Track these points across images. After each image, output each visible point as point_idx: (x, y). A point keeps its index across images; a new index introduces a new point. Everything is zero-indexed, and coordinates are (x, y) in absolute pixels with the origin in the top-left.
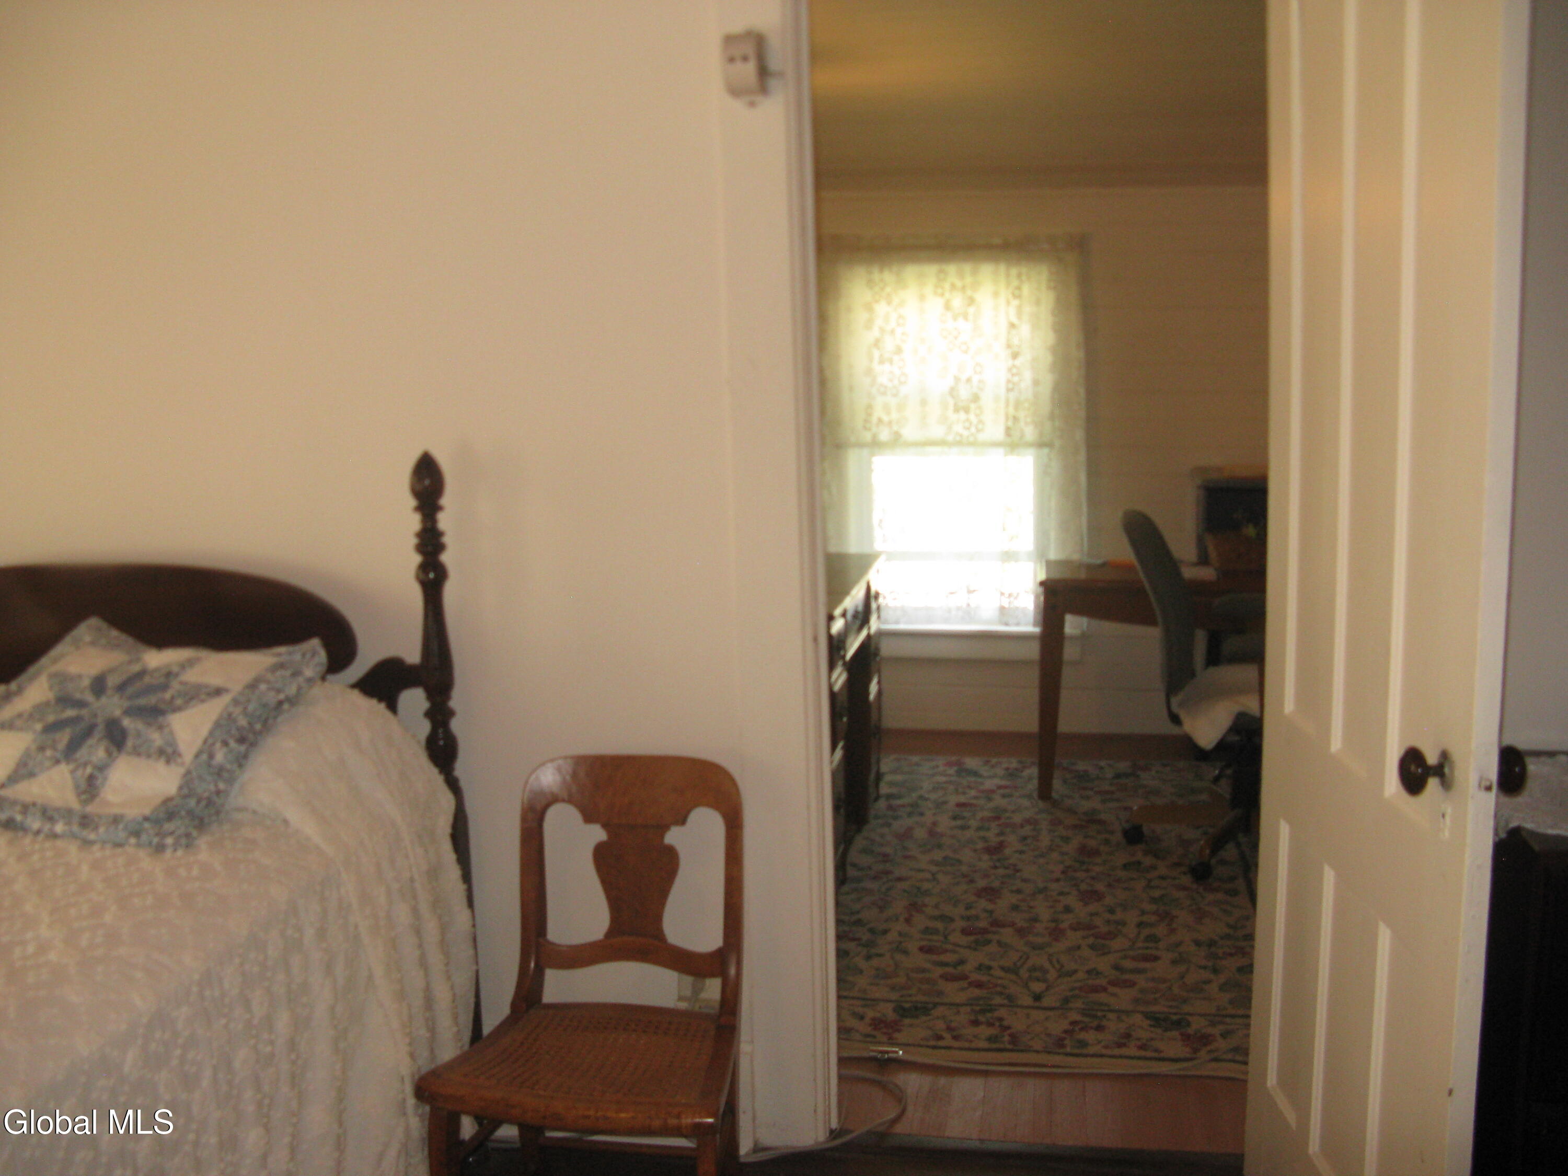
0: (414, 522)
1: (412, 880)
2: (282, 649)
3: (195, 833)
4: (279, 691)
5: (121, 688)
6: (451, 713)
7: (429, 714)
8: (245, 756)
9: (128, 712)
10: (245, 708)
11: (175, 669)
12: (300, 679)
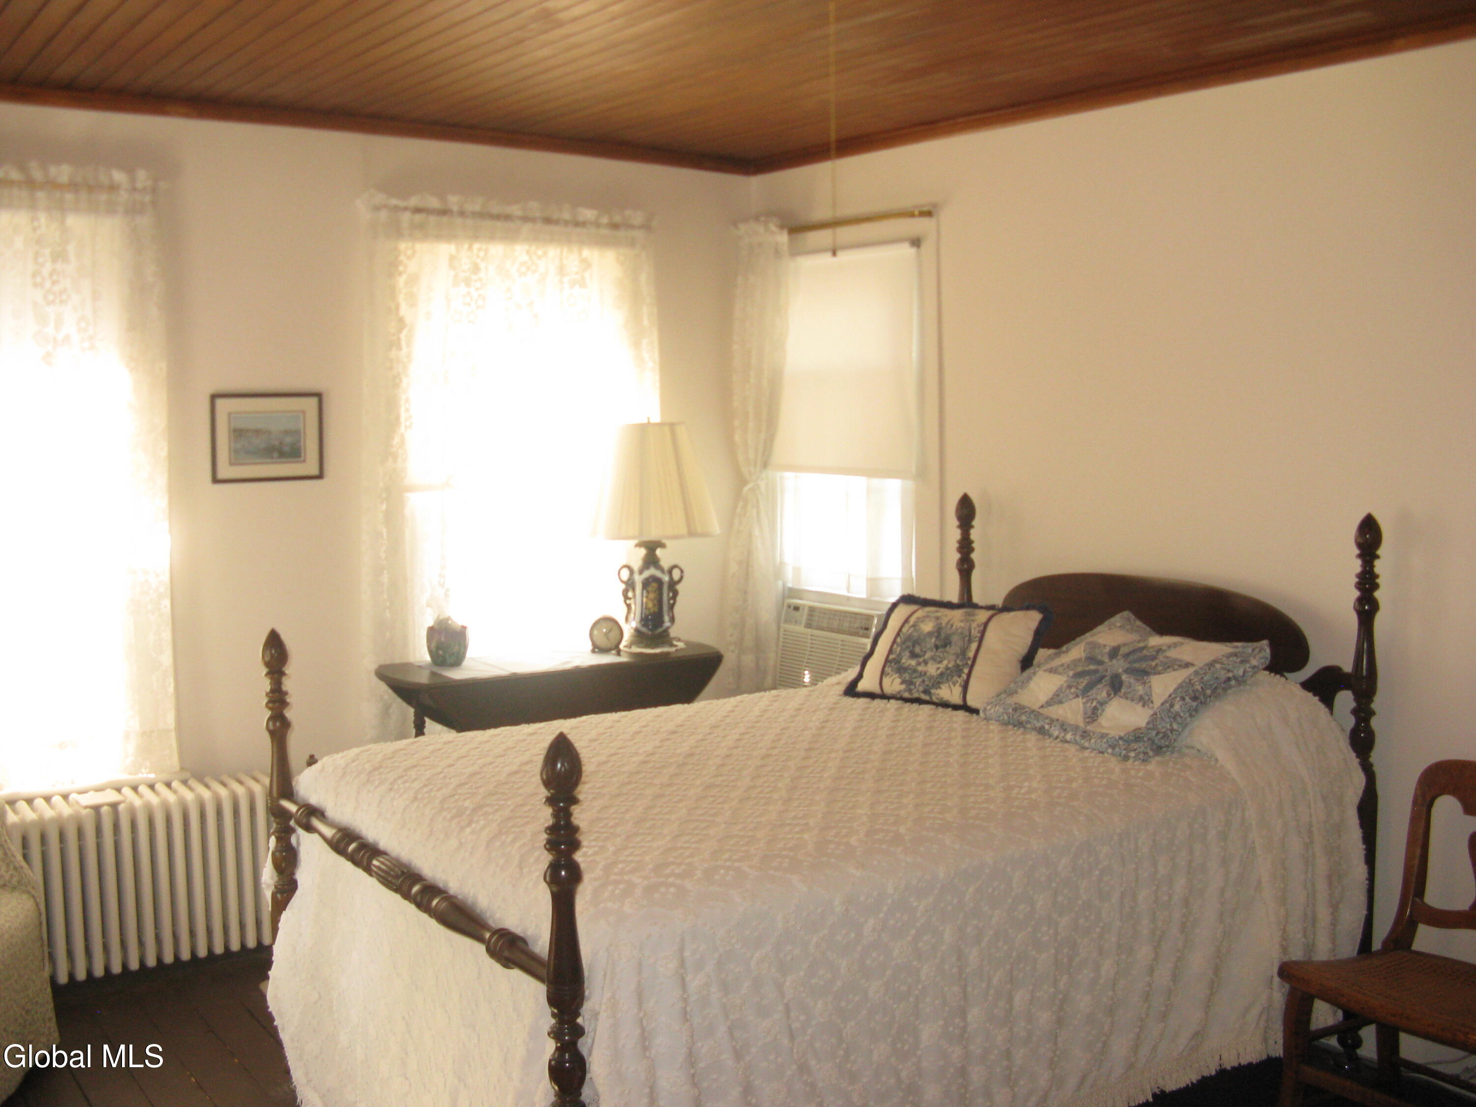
0: (1356, 566)
1: (1311, 826)
2: (1239, 644)
3: (1151, 753)
4: (1229, 671)
5: (1127, 655)
6: (1372, 713)
7: (1355, 712)
8: (1196, 710)
9: (1126, 671)
10: (1202, 678)
11: (1164, 648)
12: (1248, 665)
